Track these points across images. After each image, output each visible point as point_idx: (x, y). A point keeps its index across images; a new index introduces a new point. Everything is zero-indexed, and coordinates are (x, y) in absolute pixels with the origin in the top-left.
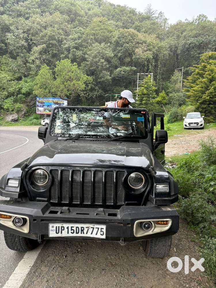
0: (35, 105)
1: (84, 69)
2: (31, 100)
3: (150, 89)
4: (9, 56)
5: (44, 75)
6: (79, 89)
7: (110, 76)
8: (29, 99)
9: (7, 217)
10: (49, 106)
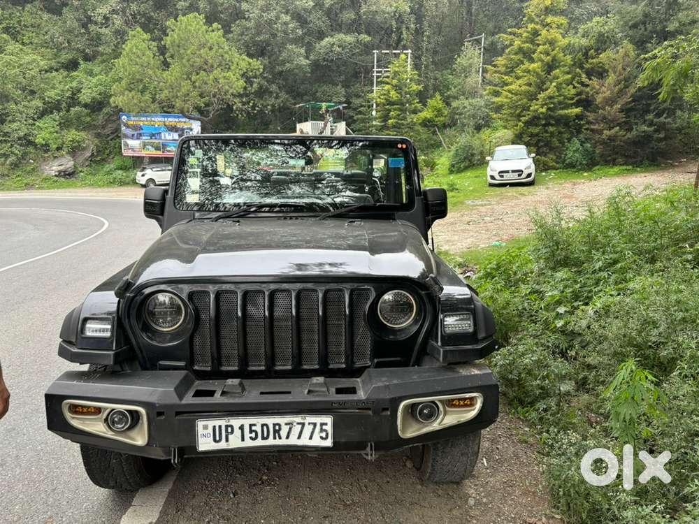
0: (117, 134)
1: (239, 40)
2: (106, 120)
3: (407, 89)
4: (41, 6)
5: (138, 56)
6: (228, 91)
7: (307, 58)
8: (100, 117)
9: (89, 412)
10: (153, 135)
